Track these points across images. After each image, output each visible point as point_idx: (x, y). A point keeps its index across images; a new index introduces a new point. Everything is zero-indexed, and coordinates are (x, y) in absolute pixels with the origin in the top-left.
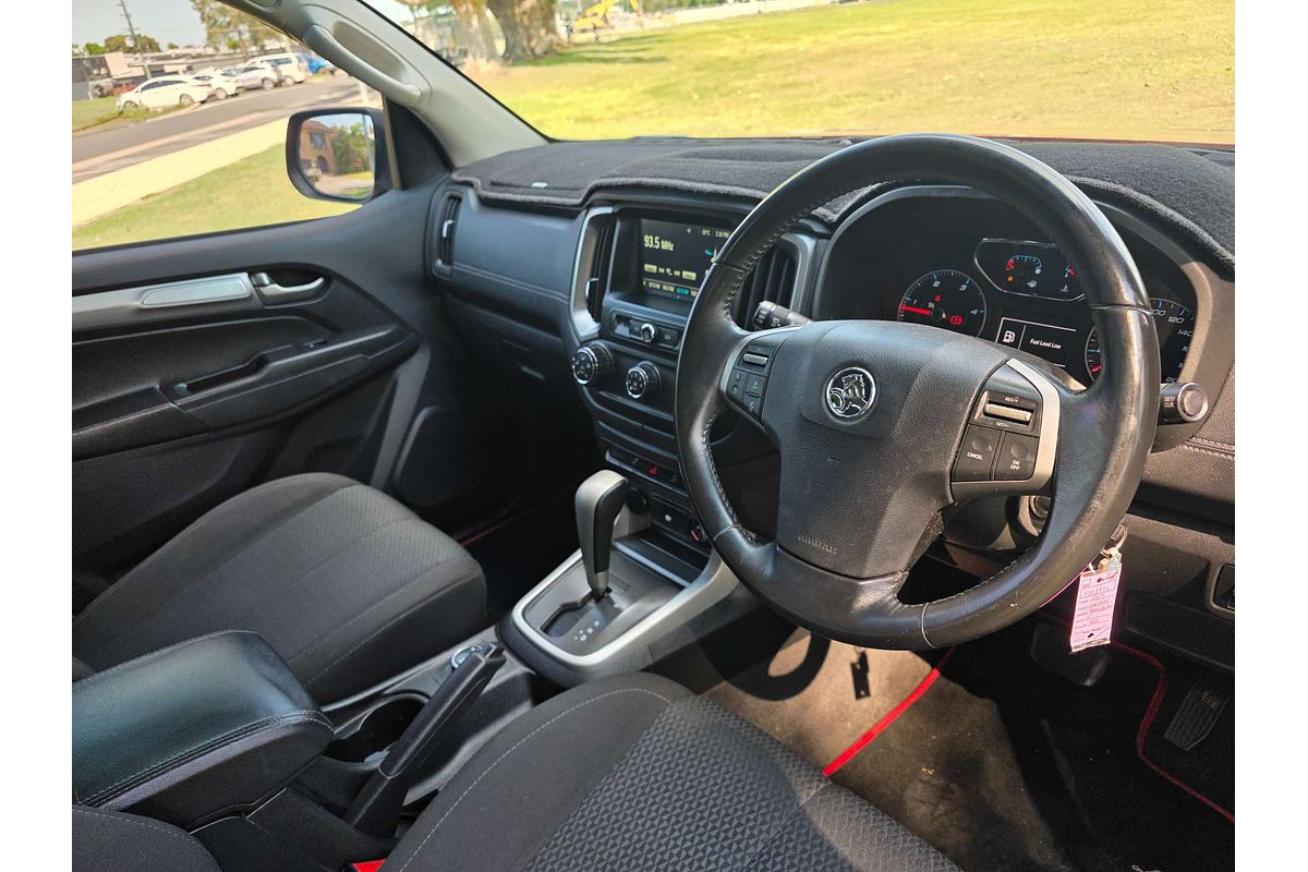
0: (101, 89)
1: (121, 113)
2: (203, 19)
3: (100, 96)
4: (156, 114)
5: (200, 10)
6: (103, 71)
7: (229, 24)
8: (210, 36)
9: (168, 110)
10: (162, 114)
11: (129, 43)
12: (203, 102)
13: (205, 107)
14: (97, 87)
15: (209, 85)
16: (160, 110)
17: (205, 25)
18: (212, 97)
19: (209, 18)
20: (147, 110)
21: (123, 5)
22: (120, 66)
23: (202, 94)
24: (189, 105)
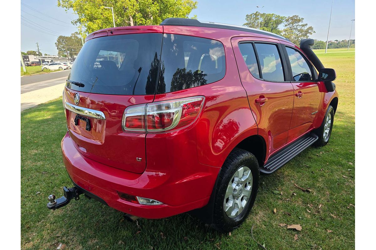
0: (28, 64)
1: (43, 70)
2: (58, 49)
3: (28, 66)
4: (52, 71)
5: (57, 46)
6: (27, 60)
7: (65, 50)
8: (59, 53)
9: (56, 71)
10: (54, 71)
11: (37, 53)
12: (65, 69)
13: (65, 70)
14: (27, 63)
15: (67, 65)
16: (53, 70)
17: (58, 50)
18: (67, 68)
19: (60, 49)
20: (50, 70)
21: (37, 43)
22: (32, 59)
23: (65, 67)
24: (61, 70)
